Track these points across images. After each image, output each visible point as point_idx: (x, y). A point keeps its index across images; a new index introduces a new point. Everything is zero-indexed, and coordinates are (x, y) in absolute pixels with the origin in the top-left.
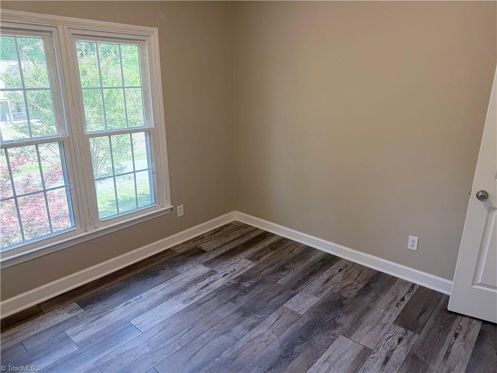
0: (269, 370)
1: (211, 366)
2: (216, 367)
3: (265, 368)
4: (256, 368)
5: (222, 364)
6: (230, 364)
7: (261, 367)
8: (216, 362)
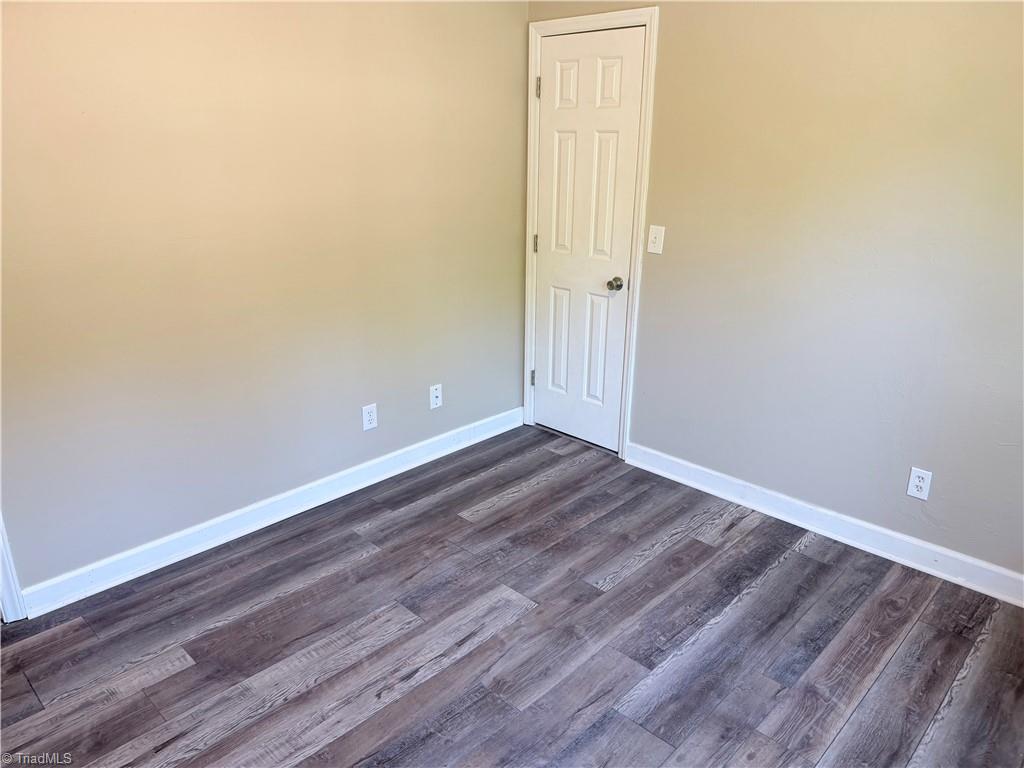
0: (430, 735)
1: (553, 748)
2: (543, 745)
3: (440, 738)
4: (457, 739)
5: (530, 752)
6: (511, 752)
7: (448, 741)
8: (544, 757)
